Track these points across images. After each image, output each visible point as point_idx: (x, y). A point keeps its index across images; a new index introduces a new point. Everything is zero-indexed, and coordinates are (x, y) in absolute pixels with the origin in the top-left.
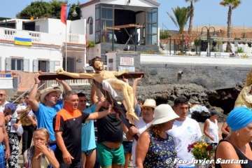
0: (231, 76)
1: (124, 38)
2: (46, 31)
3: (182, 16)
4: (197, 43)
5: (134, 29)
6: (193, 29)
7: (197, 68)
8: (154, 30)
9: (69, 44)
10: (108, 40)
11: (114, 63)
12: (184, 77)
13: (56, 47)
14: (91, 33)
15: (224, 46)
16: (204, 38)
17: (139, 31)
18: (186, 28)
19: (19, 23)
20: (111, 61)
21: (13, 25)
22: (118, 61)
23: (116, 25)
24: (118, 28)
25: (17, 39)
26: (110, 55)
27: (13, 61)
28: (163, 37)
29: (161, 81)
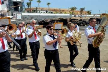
6: (32, 8)
9: (2, 11)
10: (12, 10)
11: (16, 15)
14: (7, 8)
16: (35, 9)
17: (19, 8)
18: (30, 7)
22: (17, 15)
24: (15, 7)
26: (14, 13)
28: (25, 9)
29: (28, 19)
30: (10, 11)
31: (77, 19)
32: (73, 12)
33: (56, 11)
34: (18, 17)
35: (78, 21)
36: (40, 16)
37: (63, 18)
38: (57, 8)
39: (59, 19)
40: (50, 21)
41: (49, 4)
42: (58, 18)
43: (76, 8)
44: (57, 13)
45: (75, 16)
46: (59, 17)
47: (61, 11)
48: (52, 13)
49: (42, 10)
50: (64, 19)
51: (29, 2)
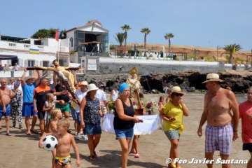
0: (147, 69)
2: (47, 45)
3: (121, 37)
4: (129, 52)
5: (96, 44)
6: (127, 44)
7: (129, 65)
8: (106, 45)
10: (81, 50)
11: (85, 62)
12: (123, 70)
13: (53, 54)
15: (143, 54)
17: (98, 45)
18: (123, 44)
19: (32, 41)
21: (29, 42)
22: (87, 62)
23: (86, 41)
24: (87, 44)
25: (31, 49)
26: (83, 58)
27: (29, 61)
28: (111, 49)
29: (111, 72)
30: (77, 53)
31: (239, 76)
33: (185, 54)
34: (89, 66)
35: (240, 79)
37: (199, 70)
39: (188, 74)
41: (171, 36)
42: (184, 72)
44: (186, 59)
45: (234, 68)
47: (198, 54)
48: (175, 58)
49: (153, 49)
51: (123, 32)
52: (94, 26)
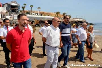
1: (14, 11)
3: (23, 8)
4: (26, 13)
5: (15, 9)
6: (26, 10)
8: (19, 10)
14: (6, 10)
15: (31, 14)
16: (28, 12)
17: (16, 10)
18: (24, 10)
20: (12, 15)
23: (12, 8)
26: (11, 14)
28: (20, 12)
30: (8, 13)
31: (61, 21)
32: (58, 15)
33: (44, 14)
34: (14, 17)
35: (61, 22)
36: (32, 17)
38: (46, 12)
40: (40, 22)
41: (40, 8)
43: (60, 13)
44: (45, 15)
46: (46, 19)
47: (48, 14)
48: (41, 15)
49: (34, 12)
50: (51, 20)
51: (24, 6)
52: (14, 3)
